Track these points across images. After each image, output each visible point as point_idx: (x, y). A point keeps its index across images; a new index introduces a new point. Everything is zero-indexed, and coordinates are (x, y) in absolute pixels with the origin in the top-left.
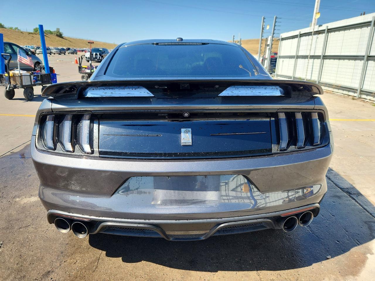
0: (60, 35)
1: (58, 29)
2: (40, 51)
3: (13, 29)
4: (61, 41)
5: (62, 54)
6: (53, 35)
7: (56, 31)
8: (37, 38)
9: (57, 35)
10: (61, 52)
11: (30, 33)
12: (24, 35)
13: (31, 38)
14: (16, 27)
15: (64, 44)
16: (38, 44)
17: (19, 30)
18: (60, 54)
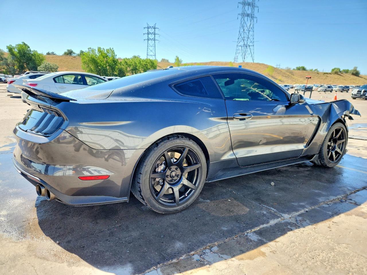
0: (356, 74)
1: (356, 68)
2: (321, 89)
3: (313, 70)
4: (356, 79)
5: (344, 92)
6: (349, 73)
7: (353, 70)
8: (331, 78)
9: (353, 74)
10: (343, 90)
11: (325, 73)
12: (319, 75)
13: (324, 77)
14: (316, 69)
15: (357, 82)
16: (329, 83)
17: (318, 71)
18: (342, 92)
